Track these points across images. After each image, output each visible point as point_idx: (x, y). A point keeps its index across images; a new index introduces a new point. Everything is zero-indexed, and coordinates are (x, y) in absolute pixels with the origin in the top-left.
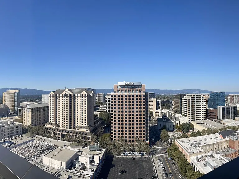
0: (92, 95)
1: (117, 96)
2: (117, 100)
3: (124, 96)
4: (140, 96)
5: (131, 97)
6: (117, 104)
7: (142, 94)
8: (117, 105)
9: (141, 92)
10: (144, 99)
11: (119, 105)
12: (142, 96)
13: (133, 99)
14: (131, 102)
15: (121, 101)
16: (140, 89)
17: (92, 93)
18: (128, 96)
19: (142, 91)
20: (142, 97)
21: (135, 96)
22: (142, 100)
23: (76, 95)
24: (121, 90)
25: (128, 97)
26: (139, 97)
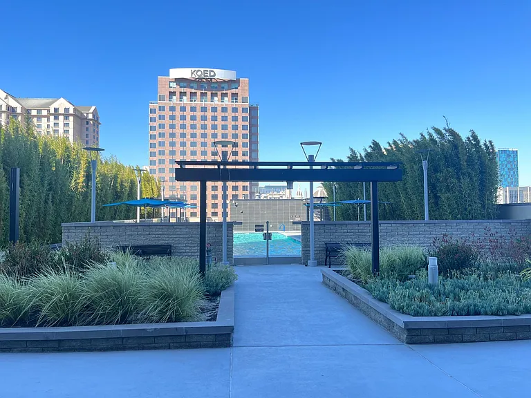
0: (90, 116)
1: (167, 109)
2: (167, 122)
3: (188, 109)
4: (235, 110)
5: (209, 114)
6: (167, 130)
7: (240, 104)
8: (167, 135)
9: (236, 99)
10: (244, 119)
11: (172, 135)
12: (240, 110)
13: (214, 118)
14: (209, 126)
15: (178, 122)
16: (234, 91)
17: (91, 110)
18: (199, 109)
19: (240, 98)
20: (240, 115)
21: (219, 109)
22: (240, 123)
23: (34, 113)
24: (178, 94)
25: (199, 114)
26: (230, 114)
